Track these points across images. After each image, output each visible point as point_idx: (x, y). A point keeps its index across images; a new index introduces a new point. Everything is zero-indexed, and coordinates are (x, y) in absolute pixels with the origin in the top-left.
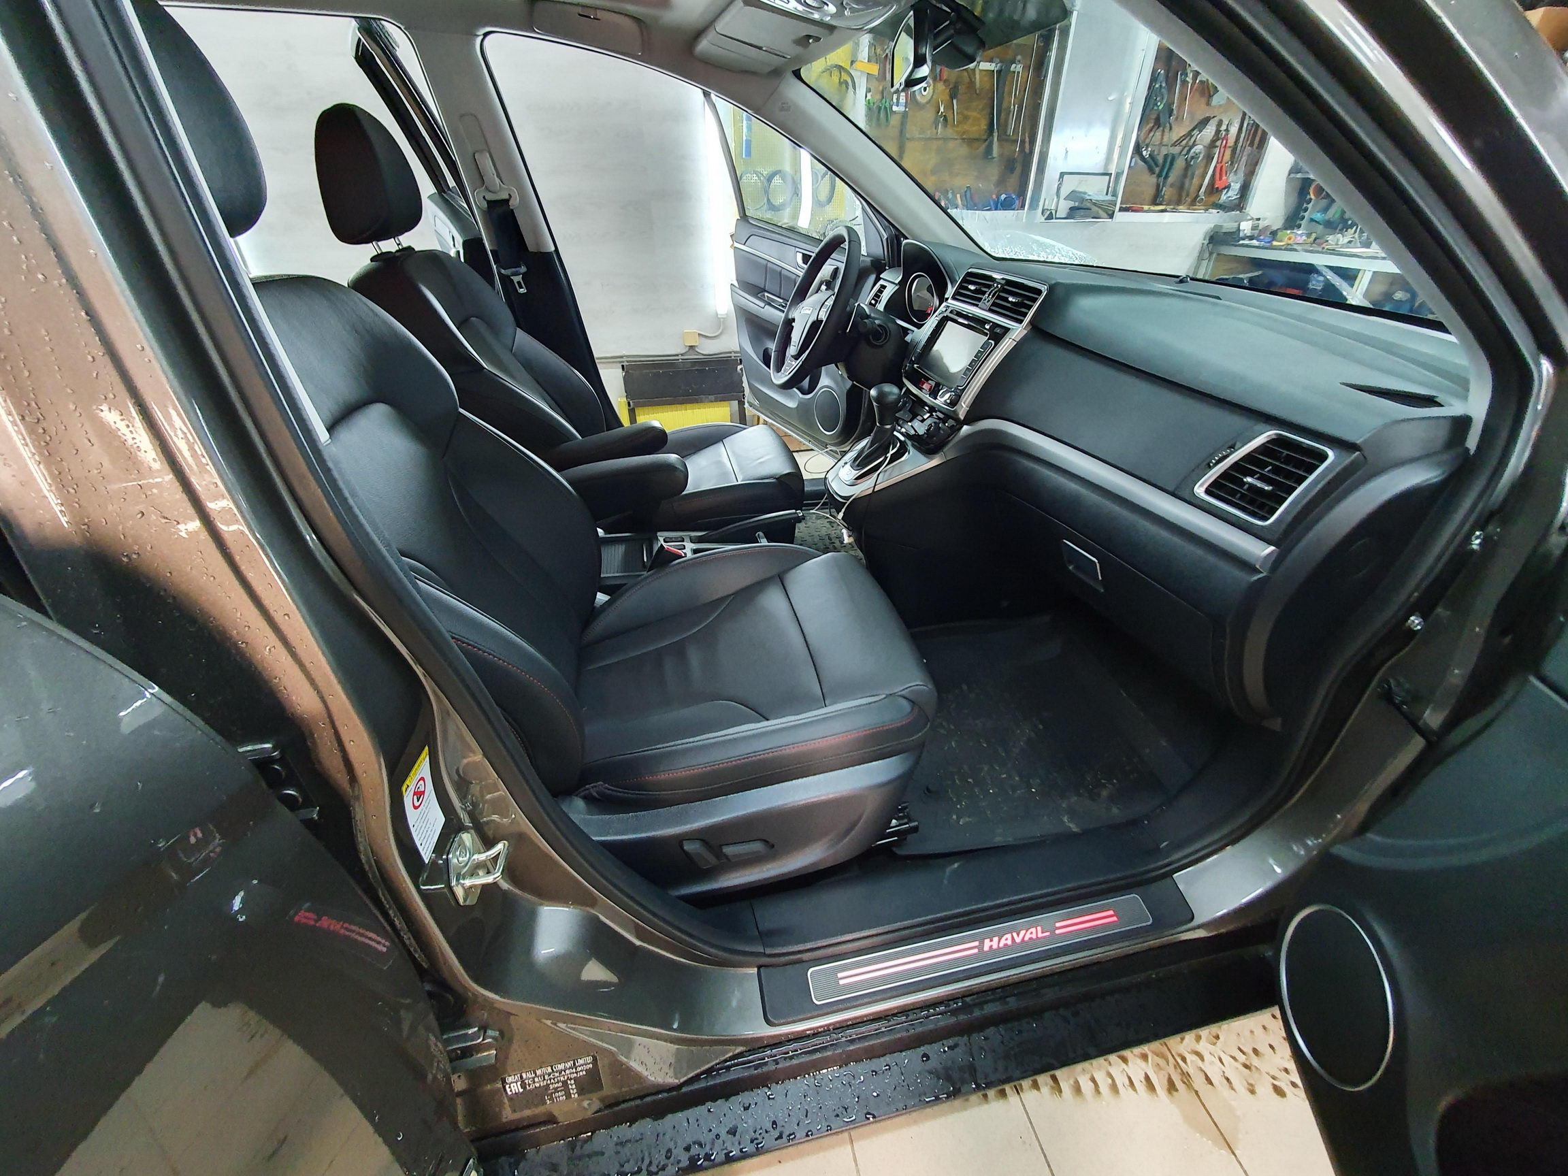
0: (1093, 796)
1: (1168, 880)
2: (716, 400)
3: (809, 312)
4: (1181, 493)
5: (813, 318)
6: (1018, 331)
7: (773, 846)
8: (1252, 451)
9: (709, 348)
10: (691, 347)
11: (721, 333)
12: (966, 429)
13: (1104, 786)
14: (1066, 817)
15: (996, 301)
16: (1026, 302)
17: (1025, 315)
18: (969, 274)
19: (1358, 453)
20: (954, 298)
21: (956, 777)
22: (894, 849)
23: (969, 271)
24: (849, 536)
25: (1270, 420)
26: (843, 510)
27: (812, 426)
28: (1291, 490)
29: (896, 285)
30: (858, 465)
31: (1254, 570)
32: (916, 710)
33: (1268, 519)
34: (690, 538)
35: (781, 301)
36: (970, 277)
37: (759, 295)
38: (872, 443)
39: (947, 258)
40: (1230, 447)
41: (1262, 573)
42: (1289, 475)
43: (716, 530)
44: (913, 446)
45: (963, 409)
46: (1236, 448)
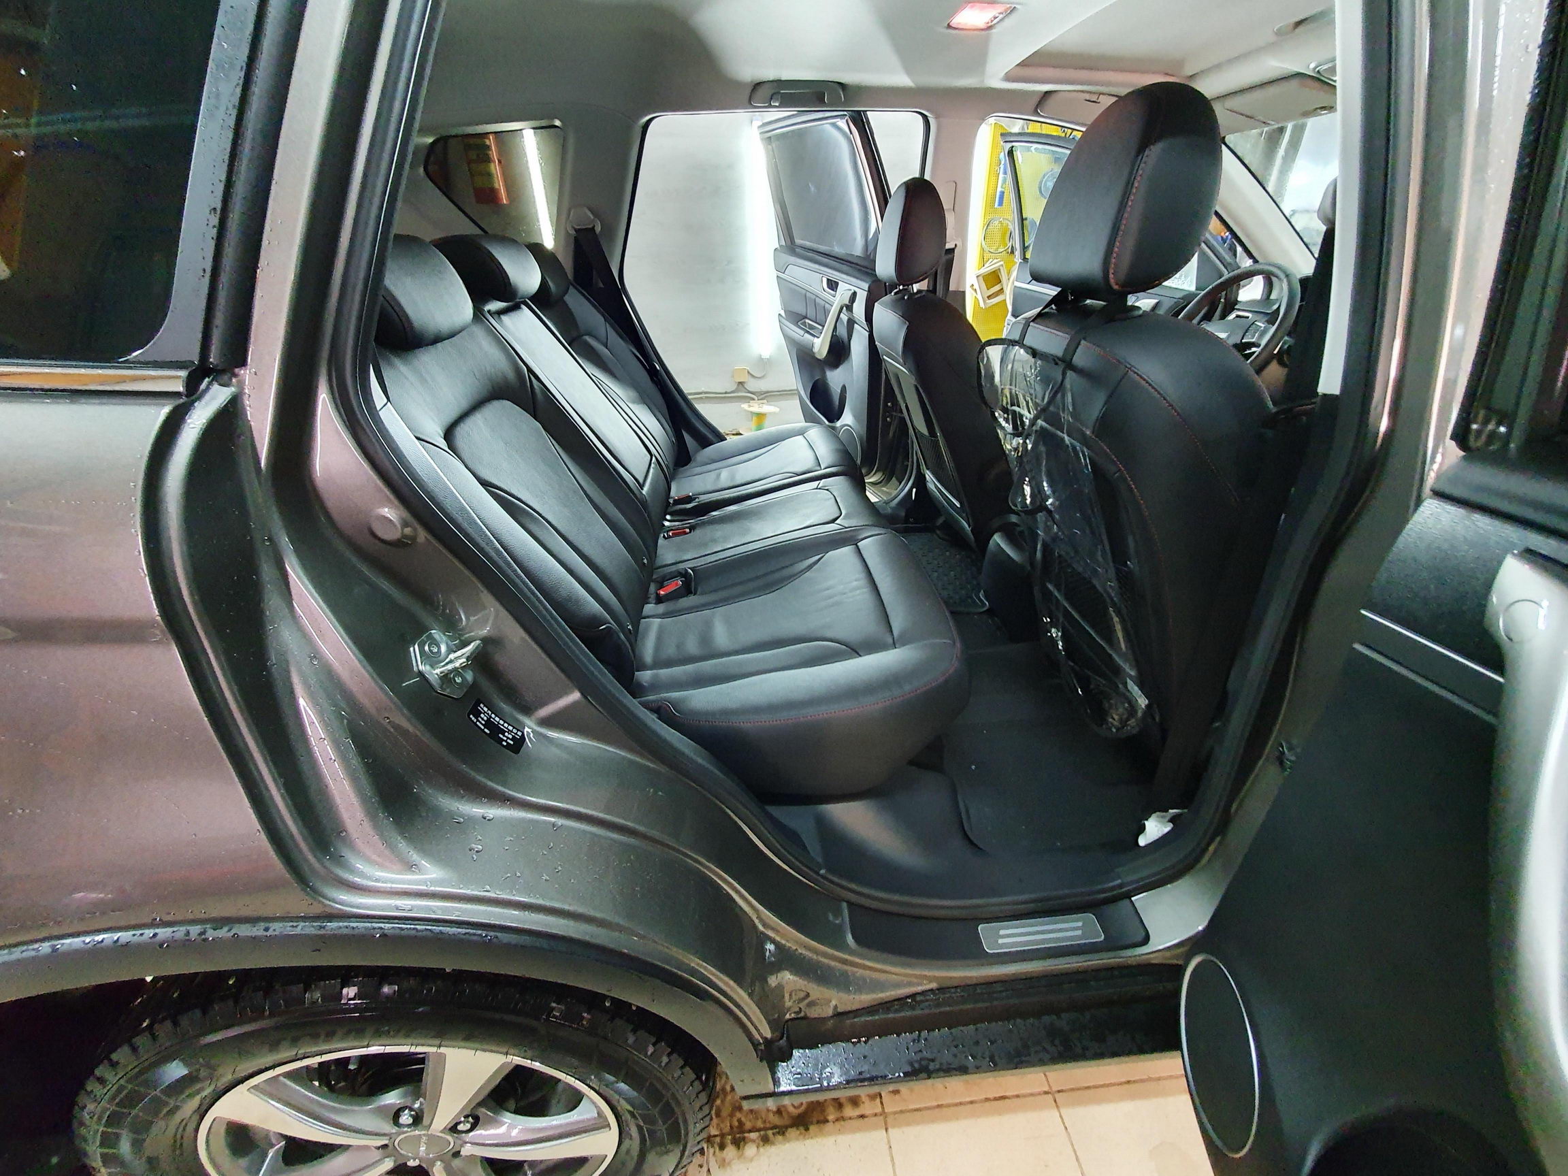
10: (741, 384)
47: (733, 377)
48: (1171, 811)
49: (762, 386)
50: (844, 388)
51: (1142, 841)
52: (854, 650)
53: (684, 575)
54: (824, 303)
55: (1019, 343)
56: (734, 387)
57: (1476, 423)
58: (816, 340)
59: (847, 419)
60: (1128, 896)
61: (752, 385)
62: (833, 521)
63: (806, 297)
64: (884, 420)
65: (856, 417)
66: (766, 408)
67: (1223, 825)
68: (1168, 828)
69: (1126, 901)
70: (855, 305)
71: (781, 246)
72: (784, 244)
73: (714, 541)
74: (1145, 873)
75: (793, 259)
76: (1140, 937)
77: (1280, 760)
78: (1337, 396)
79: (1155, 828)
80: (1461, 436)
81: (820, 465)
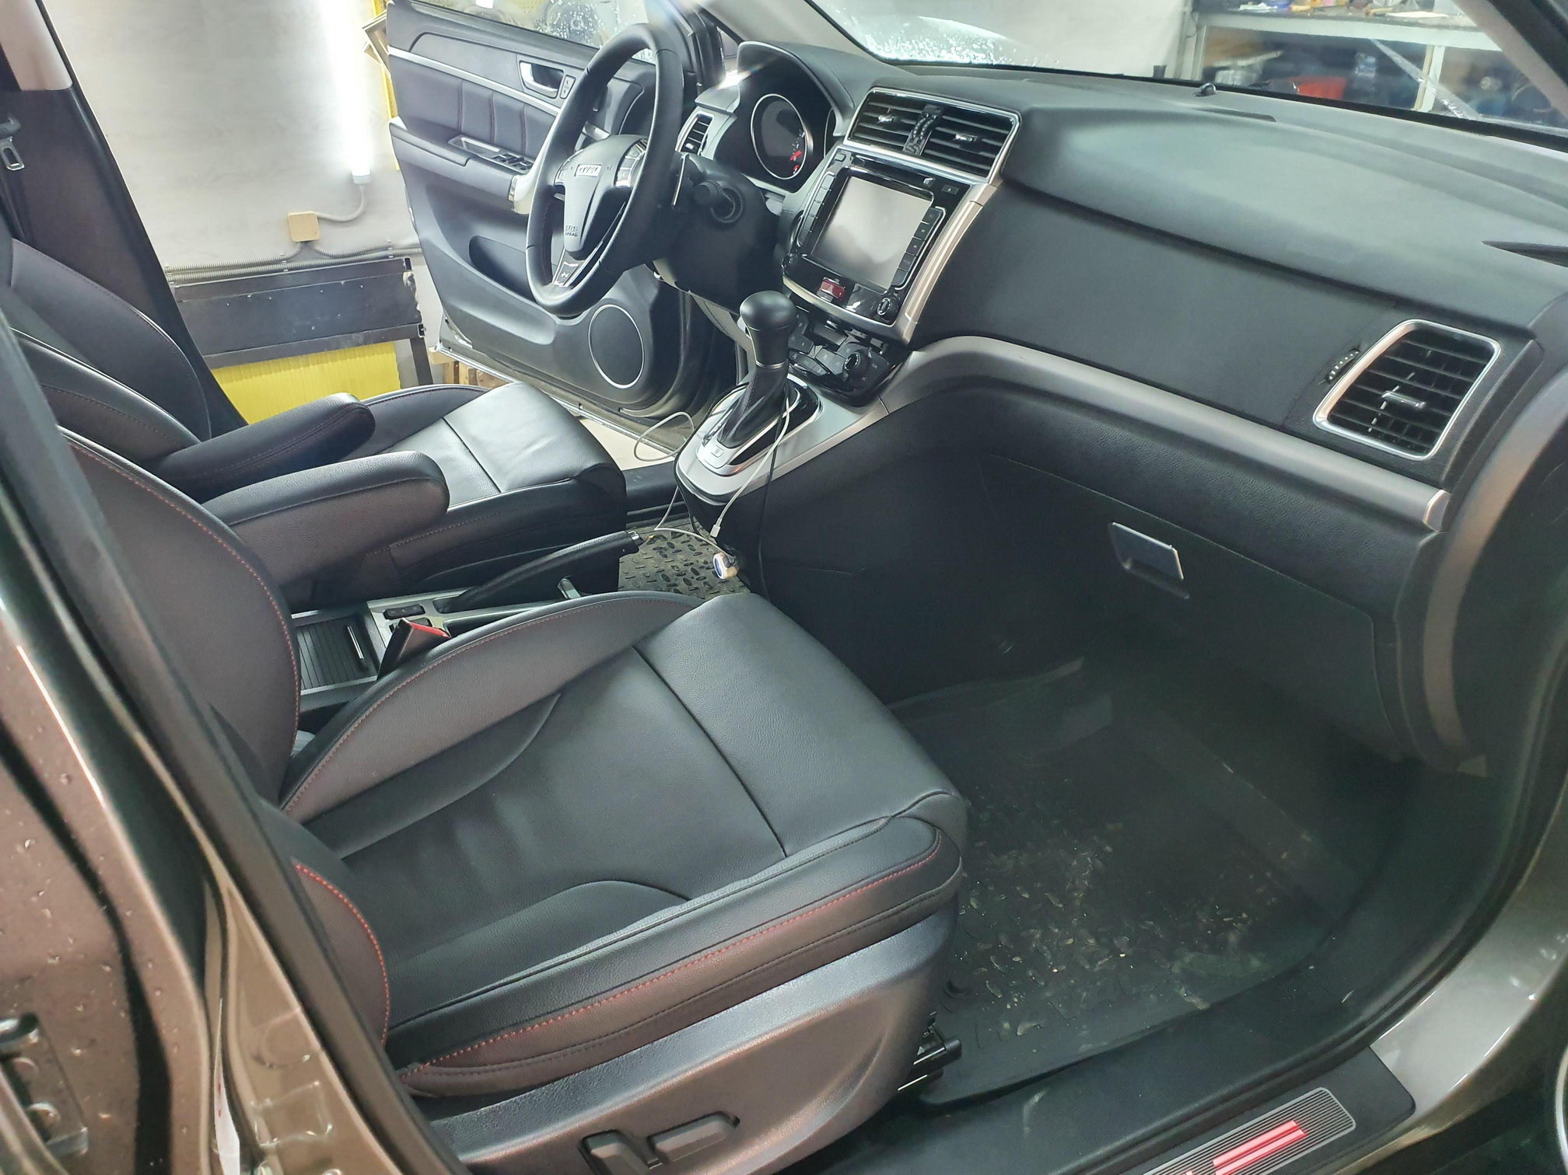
0: (1217, 946)
1: (1363, 1056)
2: (365, 343)
3: (596, 174)
4: (1296, 427)
5: (606, 184)
6: (981, 189)
7: (737, 1122)
8: (1385, 353)
9: (341, 243)
10: (306, 244)
11: (364, 213)
12: (916, 357)
13: (1229, 925)
14: (1183, 989)
15: (933, 140)
16: (985, 140)
17: (990, 162)
18: (872, 97)
19: (1531, 342)
20: (853, 137)
21: (992, 958)
22: (924, 1098)
23: (874, 90)
24: (729, 565)
25: (1403, 304)
26: (720, 520)
27: (590, 378)
28: (1451, 406)
29: (730, 115)
30: (734, 439)
31: (1423, 530)
32: (939, 836)
33: (1428, 451)
34: (435, 603)
35: (497, 150)
36: (876, 102)
37: (451, 142)
38: (753, 399)
39: (827, 69)
40: (1355, 349)
41: (1432, 531)
42: (1443, 382)
43: (481, 584)
44: (825, 395)
45: (907, 323)
46: (1362, 350)
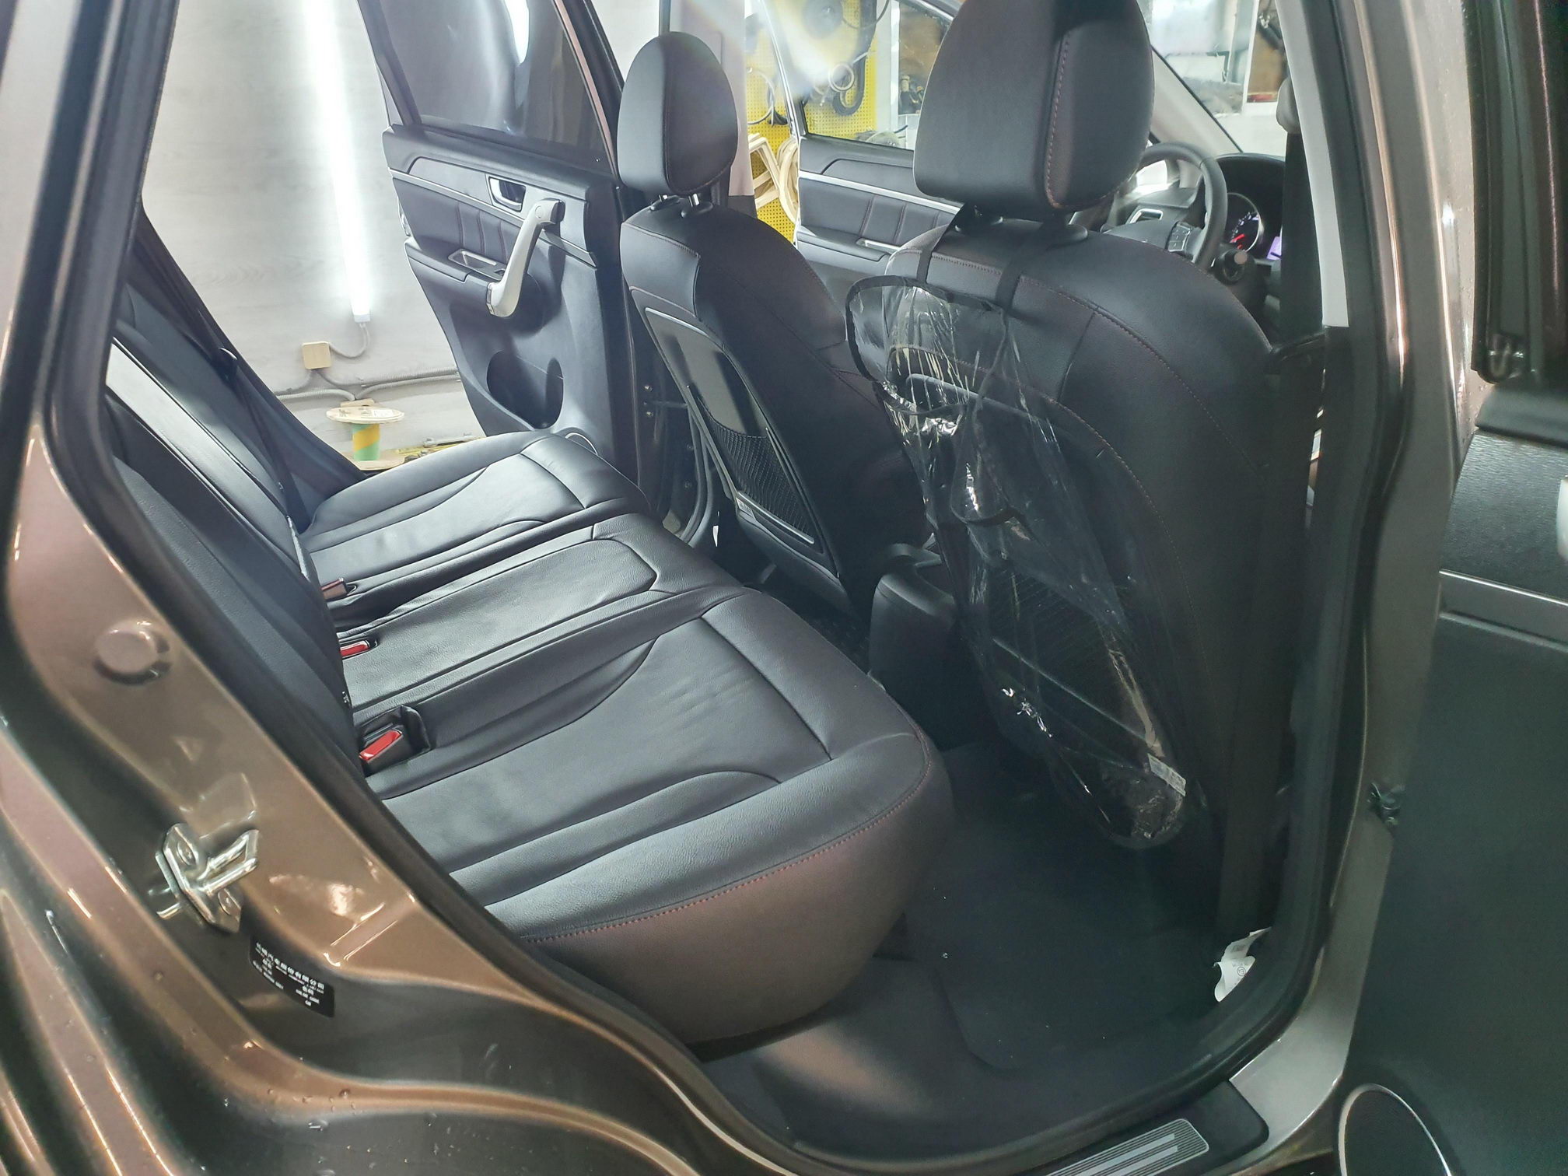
10: (319, 372)
11: (367, 350)
47: (301, 360)
48: (1252, 934)
49: (364, 372)
50: (555, 368)
51: (1220, 995)
52: (764, 776)
53: (400, 717)
54: (498, 220)
55: (920, 281)
56: (303, 379)
57: (1492, 350)
58: (493, 285)
59: (571, 417)
60: (1224, 1075)
61: (343, 373)
62: (646, 587)
63: (456, 212)
64: (642, 413)
65: (589, 413)
66: (378, 413)
67: (1324, 929)
68: (1248, 965)
69: (1224, 1085)
70: (562, 224)
71: (394, 126)
72: (400, 122)
73: (431, 652)
74: (1240, 1032)
75: (423, 149)
76: (1256, 1133)
77: (1376, 808)
78: (1347, 328)
79: (1233, 969)
80: (1482, 365)
81: (576, 500)
